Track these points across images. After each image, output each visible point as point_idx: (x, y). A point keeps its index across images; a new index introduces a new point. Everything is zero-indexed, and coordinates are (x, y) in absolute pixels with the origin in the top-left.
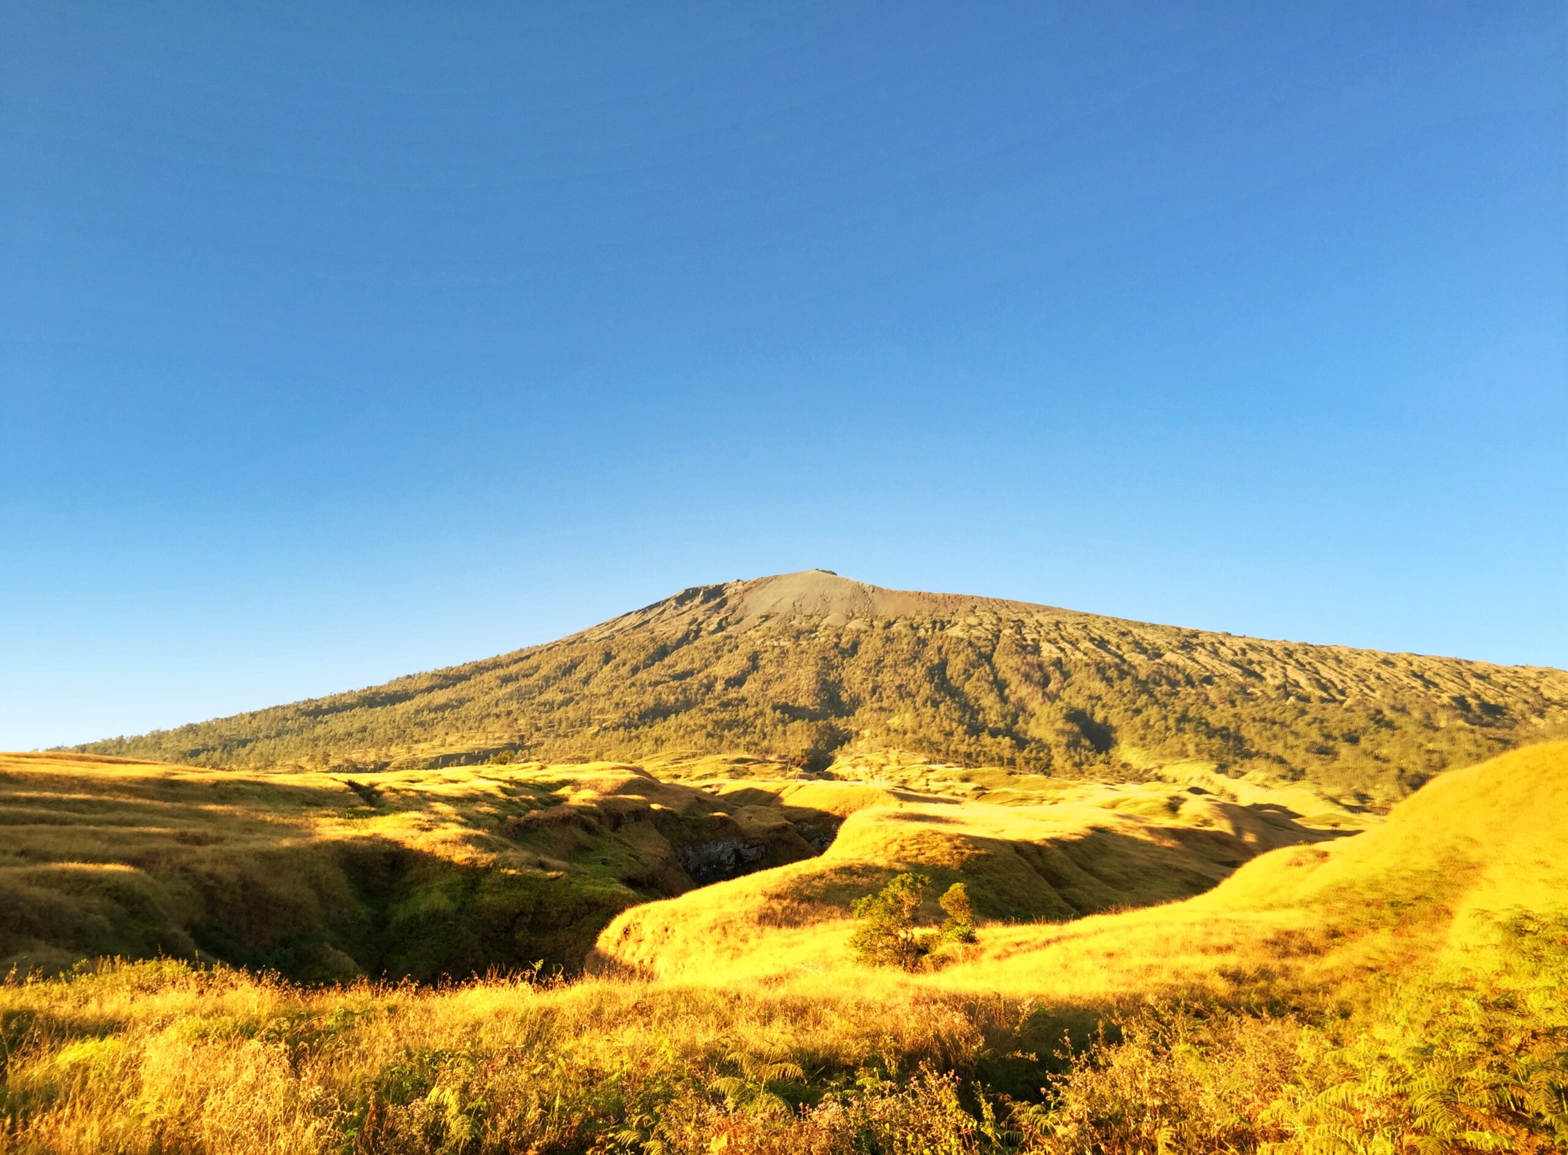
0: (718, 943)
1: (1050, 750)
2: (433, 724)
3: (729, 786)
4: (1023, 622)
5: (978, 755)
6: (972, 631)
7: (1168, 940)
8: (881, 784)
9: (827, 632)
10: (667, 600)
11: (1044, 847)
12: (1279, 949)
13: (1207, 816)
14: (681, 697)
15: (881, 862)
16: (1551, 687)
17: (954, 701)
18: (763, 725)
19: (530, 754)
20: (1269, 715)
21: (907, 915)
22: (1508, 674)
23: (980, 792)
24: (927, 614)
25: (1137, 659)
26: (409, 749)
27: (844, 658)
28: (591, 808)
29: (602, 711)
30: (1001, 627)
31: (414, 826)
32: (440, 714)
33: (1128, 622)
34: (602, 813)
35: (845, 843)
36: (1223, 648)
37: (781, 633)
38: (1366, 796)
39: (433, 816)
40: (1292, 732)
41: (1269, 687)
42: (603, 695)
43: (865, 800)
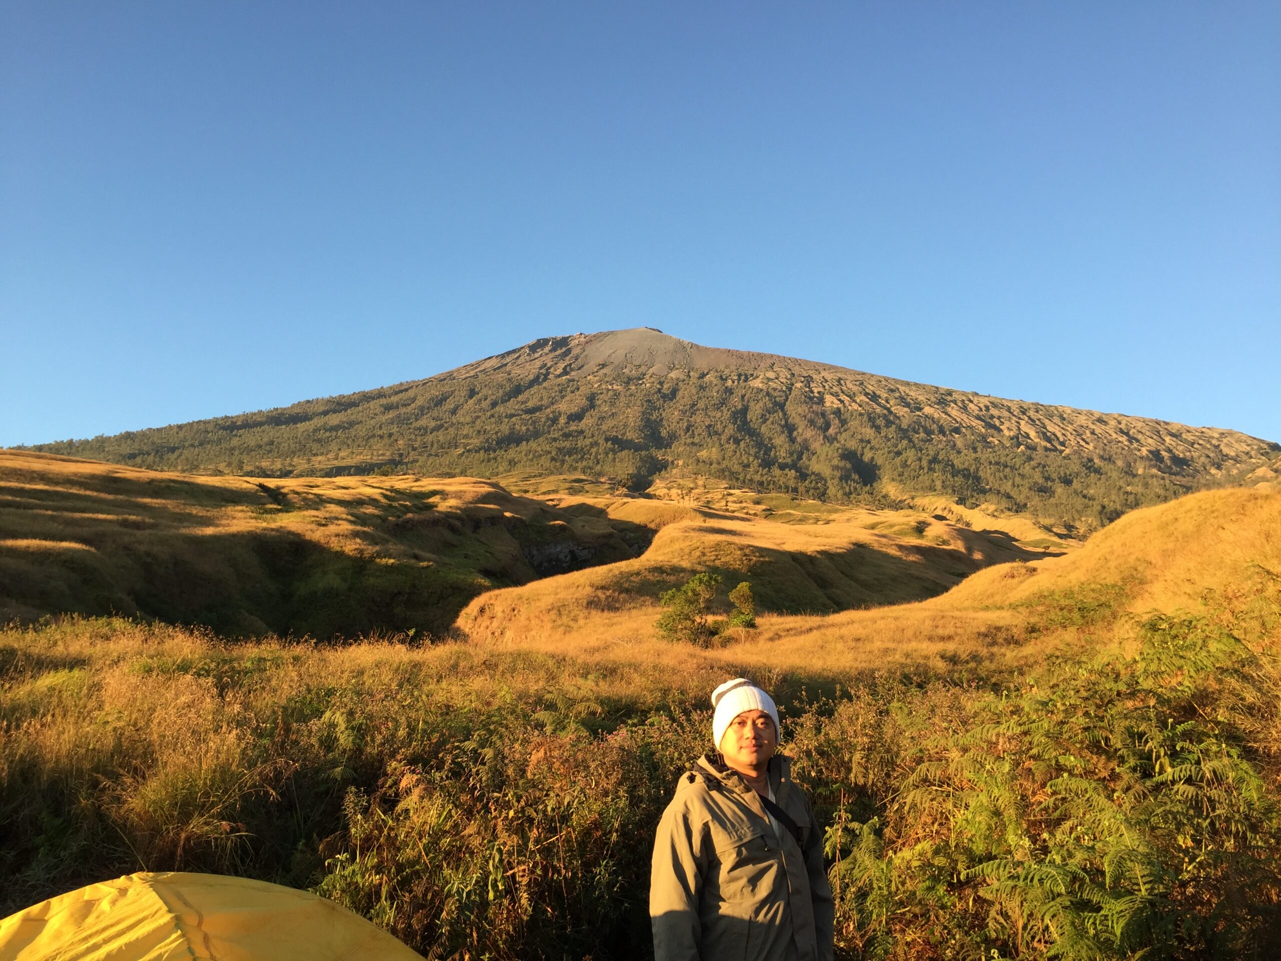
0: (554, 621)
1: (826, 482)
2: (328, 441)
3: (569, 500)
4: (812, 378)
5: (769, 484)
6: (771, 383)
7: (903, 630)
8: (689, 503)
9: (652, 379)
10: (522, 348)
12: (989, 640)
13: (946, 537)
14: (531, 428)
15: (685, 564)
16: (1229, 445)
17: (752, 440)
18: (597, 453)
19: (407, 469)
20: (1003, 460)
21: (702, 605)
22: (1197, 434)
23: (768, 513)
24: (734, 368)
25: (901, 411)
26: (309, 461)
27: (665, 401)
28: (456, 513)
29: (466, 436)
30: (794, 381)
31: (312, 522)
32: (334, 434)
33: (896, 381)
34: (465, 517)
35: (659, 548)
36: (971, 405)
37: (614, 379)
38: (1073, 527)
39: (328, 515)
40: (1019, 474)
41: (1005, 438)
42: (468, 424)
43: (677, 516)
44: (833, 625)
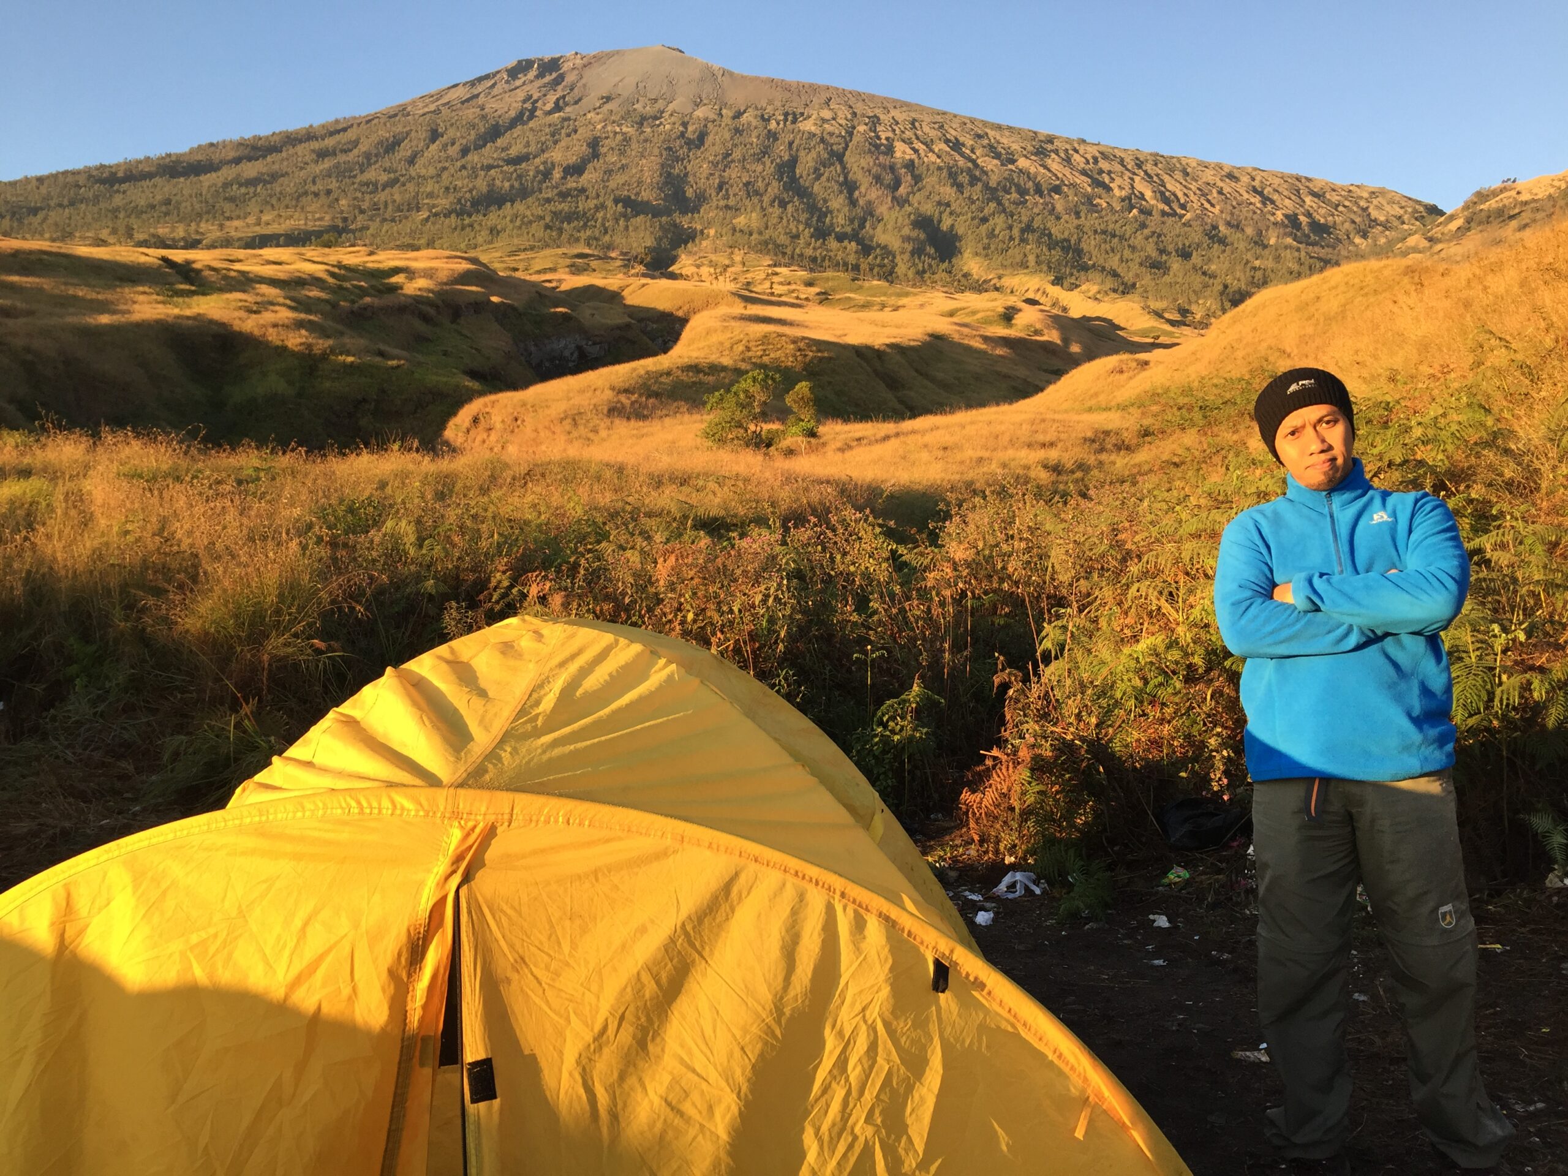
0: (569, 433)
1: (894, 257)
2: (244, 200)
3: (571, 282)
4: (878, 119)
5: (823, 260)
6: (826, 126)
7: (997, 436)
8: (725, 285)
9: (673, 119)
10: (498, 72)
11: (884, 352)
12: (1096, 446)
13: (1038, 326)
14: (516, 185)
15: (726, 361)
16: (1379, 208)
17: (803, 202)
18: (604, 219)
19: (355, 238)
20: (1111, 227)
21: (757, 410)
22: (1343, 193)
23: (823, 297)
24: (779, 104)
25: (990, 164)
26: (221, 226)
27: (690, 150)
28: (428, 297)
29: (430, 195)
30: (856, 123)
31: (240, 308)
32: (252, 190)
33: (985, 124)
34: (440, 303)
35: (692, 342)
36: (1076, 156)
37: (623, 118)
38: (1187, 311)
39: (259, 299)
40: (1129, 246)
41: (1115, 199)
42: (432, 178)
43: (710, 301)
44: (913, 432)
